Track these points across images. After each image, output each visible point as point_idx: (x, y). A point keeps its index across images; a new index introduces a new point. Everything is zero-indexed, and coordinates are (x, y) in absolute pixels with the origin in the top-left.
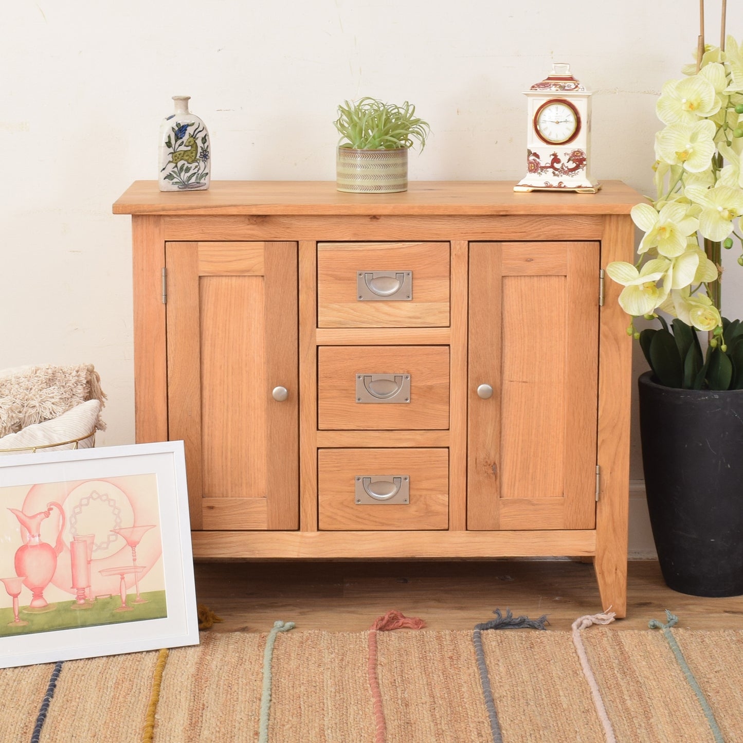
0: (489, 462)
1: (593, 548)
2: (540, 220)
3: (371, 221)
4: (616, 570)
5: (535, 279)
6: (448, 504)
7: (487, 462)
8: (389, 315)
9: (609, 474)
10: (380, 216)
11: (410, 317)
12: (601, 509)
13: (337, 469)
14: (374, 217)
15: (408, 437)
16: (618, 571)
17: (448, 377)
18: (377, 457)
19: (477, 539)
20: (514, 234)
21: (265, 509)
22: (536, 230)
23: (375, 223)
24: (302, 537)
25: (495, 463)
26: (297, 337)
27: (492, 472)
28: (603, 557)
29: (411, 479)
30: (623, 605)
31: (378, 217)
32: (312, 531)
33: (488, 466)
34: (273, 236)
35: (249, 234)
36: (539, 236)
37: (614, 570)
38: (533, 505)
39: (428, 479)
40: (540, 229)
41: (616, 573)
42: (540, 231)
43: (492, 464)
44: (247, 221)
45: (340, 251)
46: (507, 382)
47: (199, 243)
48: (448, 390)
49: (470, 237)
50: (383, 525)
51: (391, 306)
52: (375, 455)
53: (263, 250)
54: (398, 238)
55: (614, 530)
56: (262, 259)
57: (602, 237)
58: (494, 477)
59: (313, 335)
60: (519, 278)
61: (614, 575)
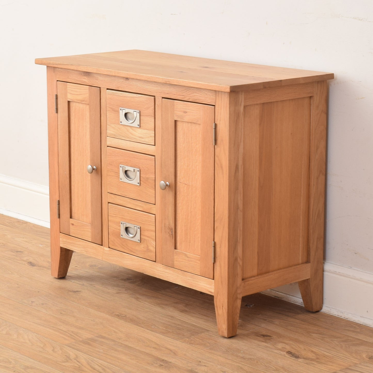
0: (170, 227)
1: (213, 291)
2: (190, 90)
3: (126, 80)
4: (223, 307)
5: (190, 124)
6: (155, 247)
7: (169, 227)
8: (132, 134)
9: (219, 248)
10: (129, 78)
11: (140, 137)
12: (216, 268)
13: (115, 216)
14: (127, 79)
15: (140, 205)
16: (223, 308)
17: (154, 174)
18: (129, 213)
19: (167, 271)
20: (180, 96)
21: (90, 230)
22: (188, 95)
23: (127, 82)
24: (104, 249)
25: (172, 229)
26: (100, 140)
27: (171, 233)
28: (217, 297)
29: (141, 229)
30: (226, 329)
31: (129, 79)
32: (107, 247)
33: (169, 230)
34: (92, 83)
35: (84, 81)
36: (189, 99)
37: (222, 307)
38: (188, 257)
39: (147, 231)
40: (190, 94)
41: (222, 309)
42: (190, 96)
43: (171, 229)
44: (83, 74)
45: (114, 95)
46: (178, 182)
47: (68, 83)
48: (154, 182)
49: (163, 95)
50: (131, 252)
51: (132, 129)
52: (128, 212)
53: (88, 91)
54: (135, 91)
55: (222, 282)
56: (88, 95)
57: (215, 104)
58: (172, 236)
59: (106, 141)
60: (183, 122)
61: (222, 310)
